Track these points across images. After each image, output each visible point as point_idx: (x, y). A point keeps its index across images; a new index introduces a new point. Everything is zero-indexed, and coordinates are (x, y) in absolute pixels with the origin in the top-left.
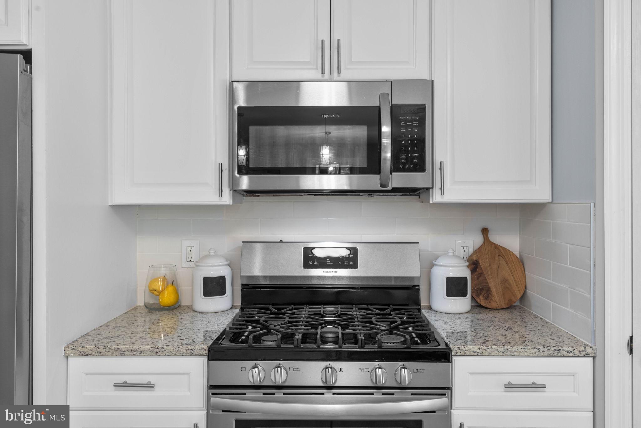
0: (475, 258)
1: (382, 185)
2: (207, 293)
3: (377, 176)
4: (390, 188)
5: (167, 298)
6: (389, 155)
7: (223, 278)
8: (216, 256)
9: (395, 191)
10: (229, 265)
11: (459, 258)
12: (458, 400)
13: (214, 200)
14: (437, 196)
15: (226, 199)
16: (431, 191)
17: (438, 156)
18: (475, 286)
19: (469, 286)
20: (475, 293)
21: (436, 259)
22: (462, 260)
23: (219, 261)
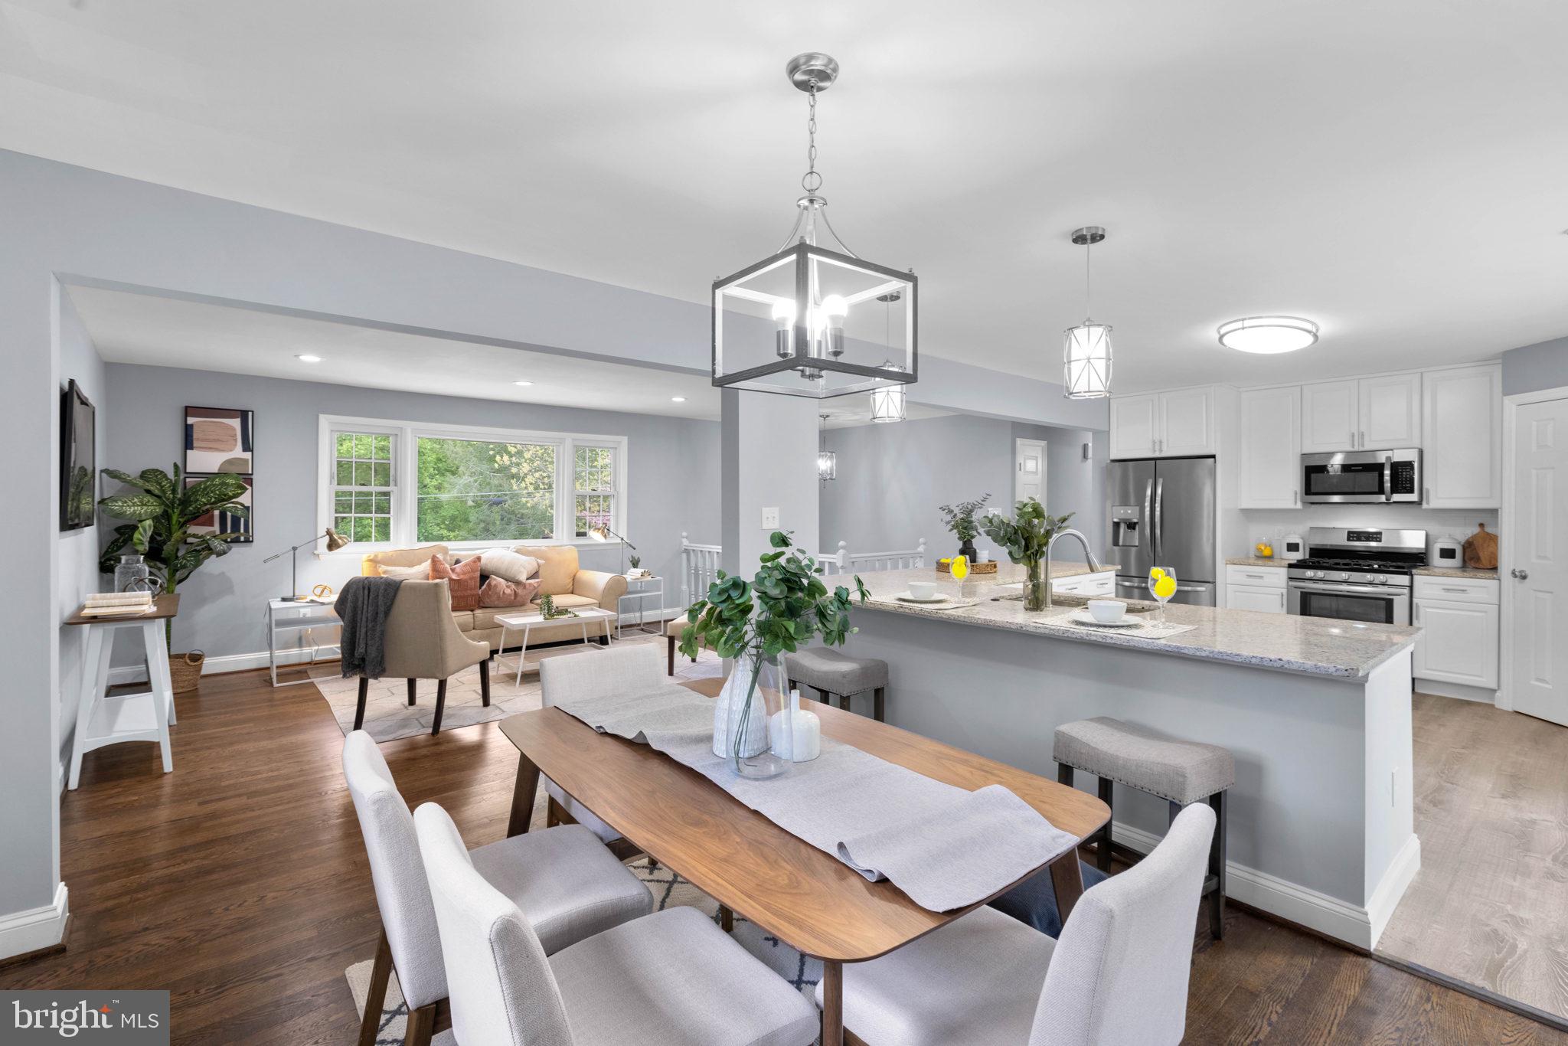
0: (1471, 540)
1: (1386, 500)
2: (1289, 550)
3: (1384, 496)
4: (1391, 501)
5: (1267, 552)
6: (1389, 485)
7: (1297, 544)
8: (1294, 533)
9: (1395, 503)
10: (1302, 538)
11: (1453, 538)
12: (1416, 594)
13: (1292, 506)
14: (1425, 506)
15: (1299, 506)
16: (1420, 503)
17: (1425, 485)
18: (1467, 554)
19: (1459, 554)
20: (1466, 558)
21: (1437, 539)
22: (1456, 539)
23: (1297, 536)
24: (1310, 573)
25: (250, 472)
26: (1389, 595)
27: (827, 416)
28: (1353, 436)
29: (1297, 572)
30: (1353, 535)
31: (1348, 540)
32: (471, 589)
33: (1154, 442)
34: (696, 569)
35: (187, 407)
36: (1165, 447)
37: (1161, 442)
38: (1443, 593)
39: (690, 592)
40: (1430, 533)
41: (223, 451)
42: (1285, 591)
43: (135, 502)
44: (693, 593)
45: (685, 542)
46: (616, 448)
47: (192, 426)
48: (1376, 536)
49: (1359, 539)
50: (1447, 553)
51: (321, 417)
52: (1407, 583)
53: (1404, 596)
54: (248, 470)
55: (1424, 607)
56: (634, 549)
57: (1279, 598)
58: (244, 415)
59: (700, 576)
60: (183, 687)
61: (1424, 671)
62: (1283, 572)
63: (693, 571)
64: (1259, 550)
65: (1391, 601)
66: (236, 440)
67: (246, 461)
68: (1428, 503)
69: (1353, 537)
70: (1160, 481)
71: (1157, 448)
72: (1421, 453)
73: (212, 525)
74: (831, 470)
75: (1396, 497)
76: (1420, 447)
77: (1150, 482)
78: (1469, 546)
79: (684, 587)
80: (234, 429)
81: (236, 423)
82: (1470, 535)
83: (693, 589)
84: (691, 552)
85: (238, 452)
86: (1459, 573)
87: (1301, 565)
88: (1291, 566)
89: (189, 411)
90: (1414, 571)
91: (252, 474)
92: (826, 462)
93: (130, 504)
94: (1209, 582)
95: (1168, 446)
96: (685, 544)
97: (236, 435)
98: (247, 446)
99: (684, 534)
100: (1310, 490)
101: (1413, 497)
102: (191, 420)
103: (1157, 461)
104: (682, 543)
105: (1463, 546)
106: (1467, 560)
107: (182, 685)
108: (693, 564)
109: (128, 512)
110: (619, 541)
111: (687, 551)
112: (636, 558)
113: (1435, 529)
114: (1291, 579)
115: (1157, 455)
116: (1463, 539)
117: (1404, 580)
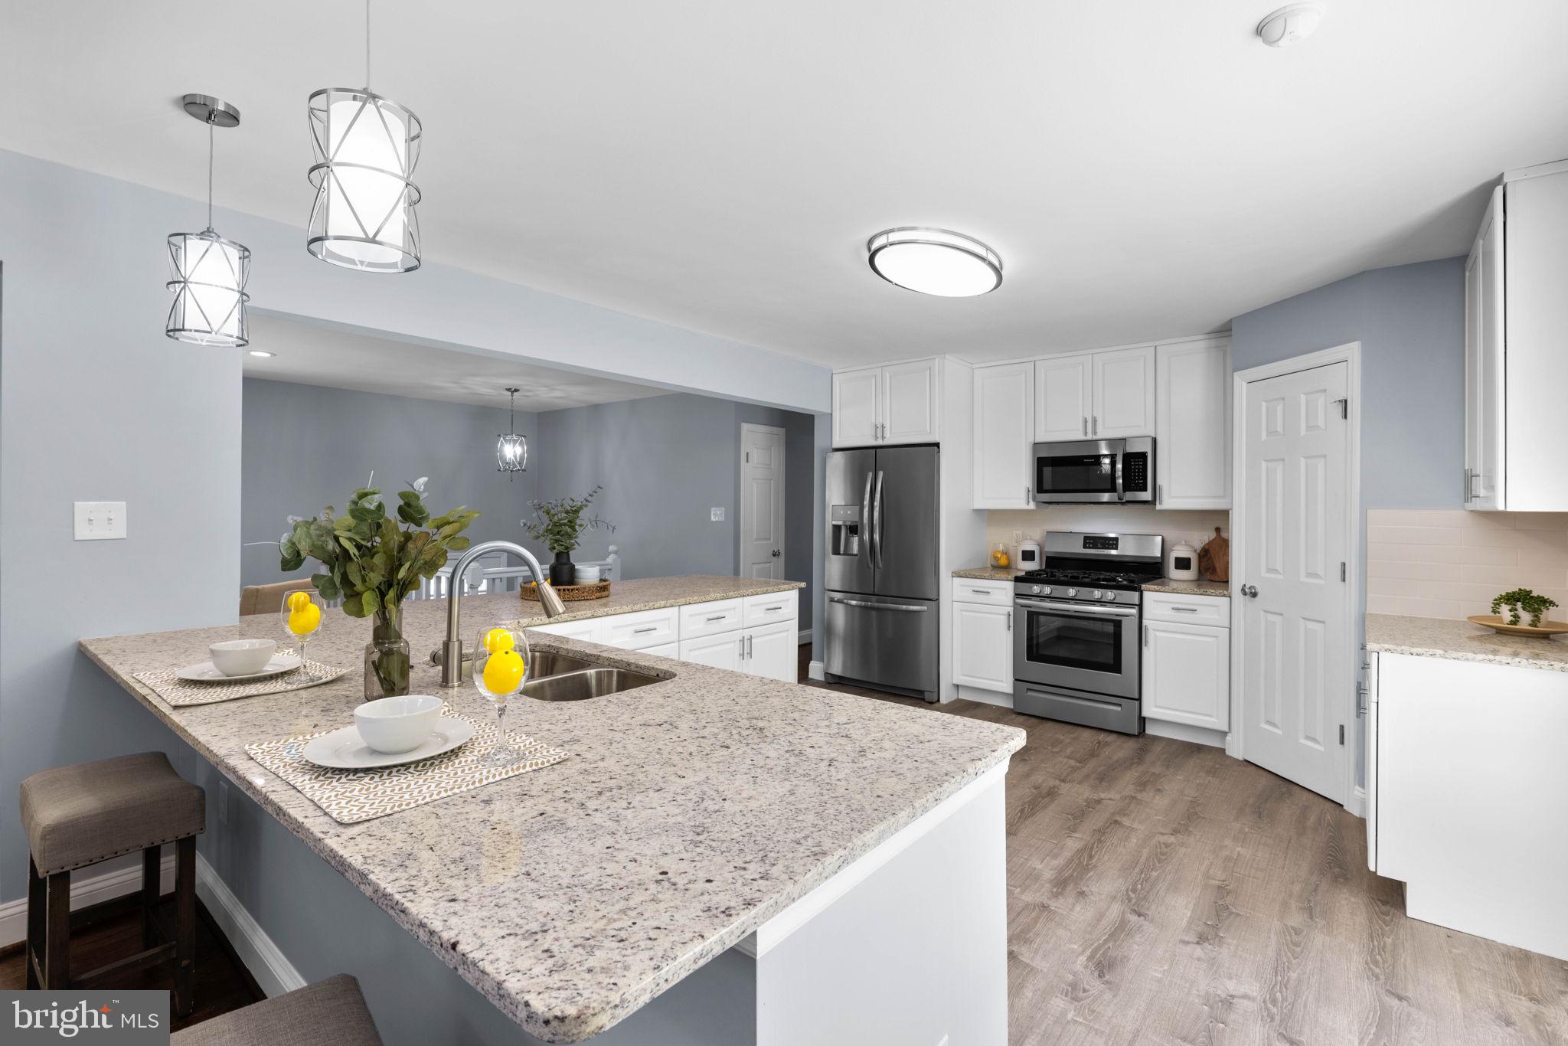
0: (1207, 547)
1: (1119, 499)
2: (1024, 559)
3: (1116, 494)
4: (1124, 501)
5: (1003, 561)
6: (1121, 481)
7: (1034, 552)
8: (1031, 539)
9: (1128, 502)
10: (1038, 545)
11: (1190, 546)
12: (1146, 614)
13: (1025, 507)
14: (1158, 507)
15: (1032, 506)
16: (1153, 502)
17: (1159, 482)
18: (1203, 564)
19: (1194, 564)
20: (1201, 569)
21: (1173, 546)
22: (1192, 547)
23: (1032, 542)
24: (1036, 589)
26: (1117, 615)
27: (516, 390)
28: (1086, 421)
29: (1024, 588)
30: (1091, 541)
31: (1085, 547)
33: (876, 427)
36: (887, 434)
37: (883, 427)
38: (1173, 613)
40: (1167, 538)
42: (1011, 610)
48: (1113, 543)
49: (1095, 547)
50: (1183, 564)
52: (1137, 602)
53: (1133, 618)
55: (1154, 630)
57: (1004, 618)
61: (1154, 709)
62: (1009, 586)
64: (996, 558)
65: (1120, 621)
68: (1160, 504)
69: (1090, 543)
70: (881, 474)
71: (879, 435)
72: (1155, 441)
74: (522, 458)
75: (1130, 496)
76: (1154, 436)
77: (870, 475)
78: (1205, 554)
82: (1207, 542)
86: (1192, 586)
87: (1030, 578)
88: (1017, 579)
90: (1143, 586)
92: (514, 446)
94: (931, 600)
95: (891, 433)
100: (1042, 487)
101: (1147, 496)
103: (877, 450)
105: (1199, 555)
106: (1203, 572)
113: (1171, 534)
114: (1017, 595)
115: (880, 442)
116: (1199, 546)
117: (1134, 597)
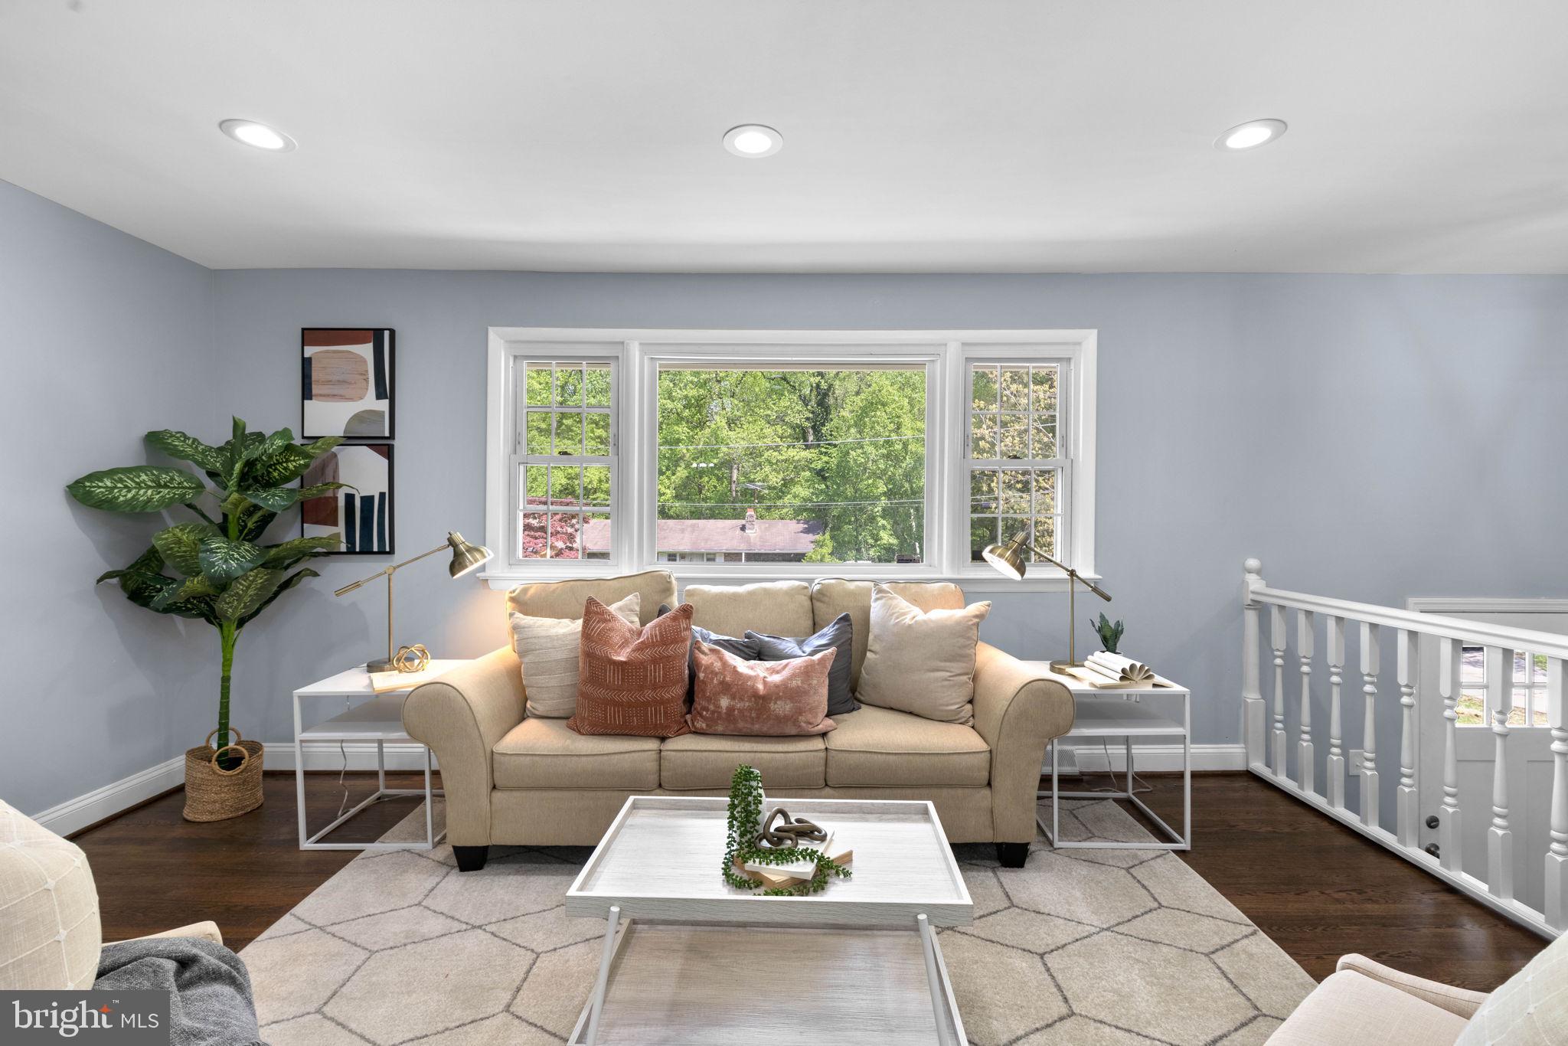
25: (387, 434)
32: (655, 687)
34: (1290, 655)
35: (303, 330)
39: (1269, 711)
41: (351, 399)
43: (144, 481)
44: (1279, 717)
45: (1255, 583)
46: (1069, 360)
47: (310, 359)
51: (491, 329)
54: (384, 432)
56: (1108, 599)
58: (376, 335)
59: (1306, 680)
60: (212, 813)
63: (1279, 661)
66: (367, 380)
67: (381, 414)
73: (335, 523)
79: (1252, 696)
80: (365, 362)
81: (366, 351)
83: (1279, 706)
84: (1275, 612)
85: (371, 402)
89: (310, 336)
91: (392, 436)
93: (130, 483)
96: (1252, 588)
97: (367, 371)
98: (385, 389)
99: (1253, 563)
102: (309, 351)
104: (1244, 584)
107: (209, 807)
108: (1279, 641)
109: (122, 499)
110: (1065, 575)
111: (1262, 609)
112: (1112, 624)
